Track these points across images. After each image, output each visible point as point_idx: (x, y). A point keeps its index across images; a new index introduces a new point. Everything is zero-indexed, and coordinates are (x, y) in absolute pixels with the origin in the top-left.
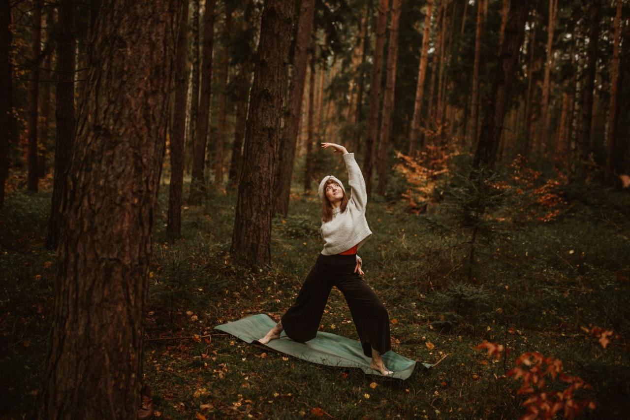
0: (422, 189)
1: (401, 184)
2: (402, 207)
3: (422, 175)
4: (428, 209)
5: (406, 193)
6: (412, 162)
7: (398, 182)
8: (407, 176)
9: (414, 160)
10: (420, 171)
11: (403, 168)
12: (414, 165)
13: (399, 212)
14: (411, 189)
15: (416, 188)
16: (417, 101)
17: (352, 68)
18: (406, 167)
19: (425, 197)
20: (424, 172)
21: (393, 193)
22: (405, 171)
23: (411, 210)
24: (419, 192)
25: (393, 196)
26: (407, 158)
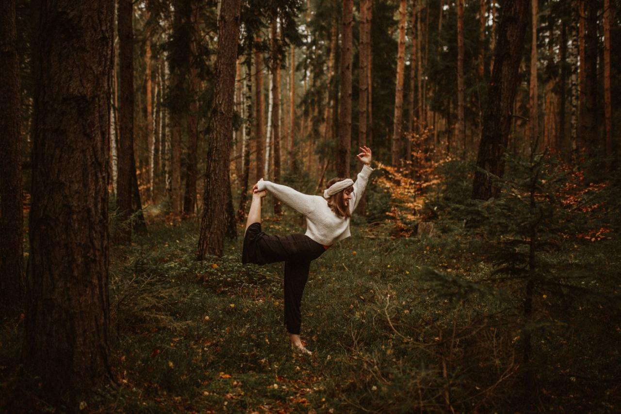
0: (410, 205)
1: (384, 201)
2: (386, 229)
3: (408, 189)
4: (419, 231)
5: (390, 212)
6: (396, 174)
7: (381, 198)
8: (391, 191)
9: (398, 171)
10: (406, 184)
11: (385, 181)
12: (398, 176)
13: (382, 237)
14: (397, 206)
15: (403, 205)
16: (397, 107)
17: (325, 80)
18: (390, 180)
19: (414, 214)
20: (411, 184)
21: (375, 212)
22: (388, 185)
23: (397, 233)
24: (407, 209)
25: (377, 216)
26: (389, 168)
